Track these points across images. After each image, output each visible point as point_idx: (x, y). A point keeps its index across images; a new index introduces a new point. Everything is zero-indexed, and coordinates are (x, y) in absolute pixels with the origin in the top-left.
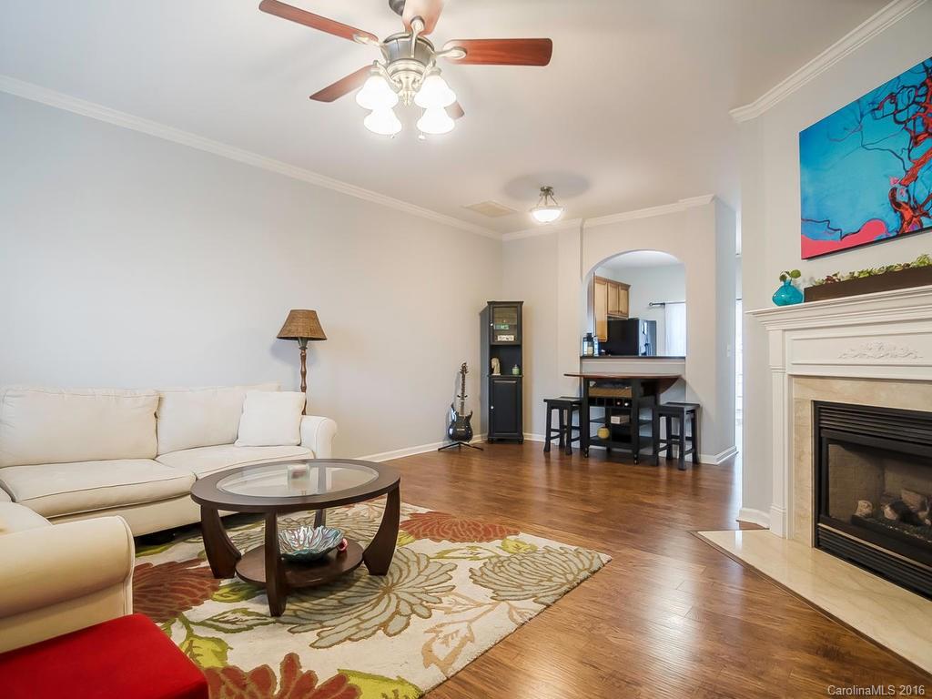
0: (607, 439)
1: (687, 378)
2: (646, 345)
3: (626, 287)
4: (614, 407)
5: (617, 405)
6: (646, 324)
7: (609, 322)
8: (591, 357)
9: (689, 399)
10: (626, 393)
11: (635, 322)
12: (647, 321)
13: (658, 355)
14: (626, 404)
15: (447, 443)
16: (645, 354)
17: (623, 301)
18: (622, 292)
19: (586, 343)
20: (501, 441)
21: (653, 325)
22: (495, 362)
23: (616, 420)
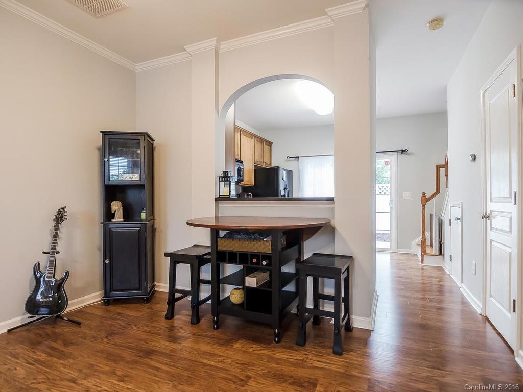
0: (241, 305)
1: (336, 223)
2: (285, 189)
3: (270, 144)
4: (249, 265)
5: (252, 263)
6: (284, 172)
7: (255, 170)
8: (228, 199)
9: (338, 249)
10: (264, 246)
11: (276, 170)
12: (286, 170)
13: (294, 196)
14: (264, 263)
15: (25, 318)
16: (284, 196)
17: (267, 155)
18: (266, 147)
19: (222, 184)
20: (117, 302)
21: (289, 173)
22: (116, 206)
23: (251, 282)
